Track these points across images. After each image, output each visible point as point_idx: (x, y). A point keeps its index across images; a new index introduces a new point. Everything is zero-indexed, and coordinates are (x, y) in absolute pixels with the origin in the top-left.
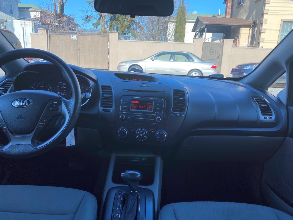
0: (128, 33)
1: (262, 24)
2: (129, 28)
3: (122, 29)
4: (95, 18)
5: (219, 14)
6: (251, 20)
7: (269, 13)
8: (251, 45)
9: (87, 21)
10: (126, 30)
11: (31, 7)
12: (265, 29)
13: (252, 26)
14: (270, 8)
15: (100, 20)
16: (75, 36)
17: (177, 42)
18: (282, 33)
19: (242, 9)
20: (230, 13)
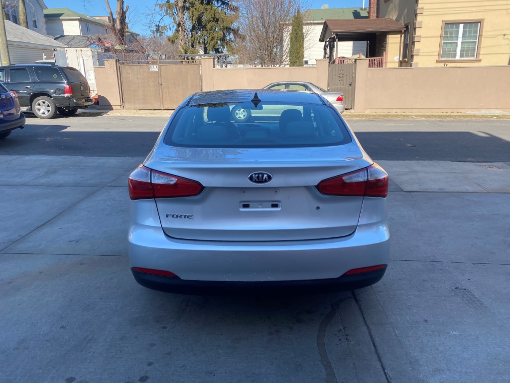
0: (222, 47)
1: (415, 29)
2: (223, 40)
3: (213, 42)
4: (170, 29)
5: (363, 8)
6: (402, 23)
7: (424, 13)
8: (403, 59)
9: (158, 34)
10: (219, 42)
11: (63, 14)
12: (420, 37)
13: (403, 31)
14: (425, 7)
15: (177, 31)
16: (155, 67)
17: (294, 66)
18: (444, 40)
19: (391, 4)
20: (376, 9)
